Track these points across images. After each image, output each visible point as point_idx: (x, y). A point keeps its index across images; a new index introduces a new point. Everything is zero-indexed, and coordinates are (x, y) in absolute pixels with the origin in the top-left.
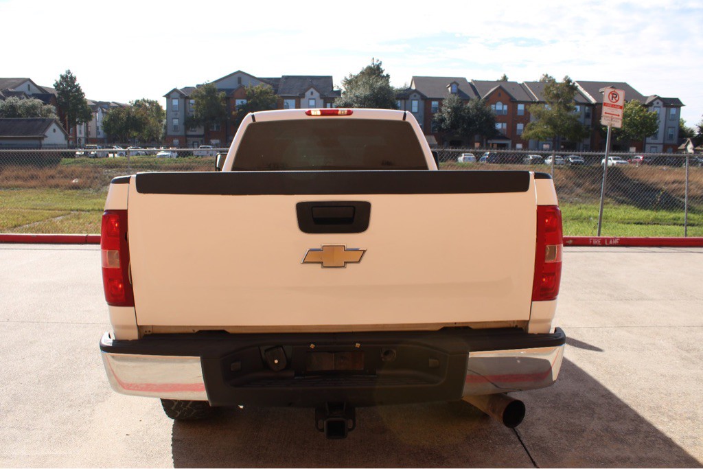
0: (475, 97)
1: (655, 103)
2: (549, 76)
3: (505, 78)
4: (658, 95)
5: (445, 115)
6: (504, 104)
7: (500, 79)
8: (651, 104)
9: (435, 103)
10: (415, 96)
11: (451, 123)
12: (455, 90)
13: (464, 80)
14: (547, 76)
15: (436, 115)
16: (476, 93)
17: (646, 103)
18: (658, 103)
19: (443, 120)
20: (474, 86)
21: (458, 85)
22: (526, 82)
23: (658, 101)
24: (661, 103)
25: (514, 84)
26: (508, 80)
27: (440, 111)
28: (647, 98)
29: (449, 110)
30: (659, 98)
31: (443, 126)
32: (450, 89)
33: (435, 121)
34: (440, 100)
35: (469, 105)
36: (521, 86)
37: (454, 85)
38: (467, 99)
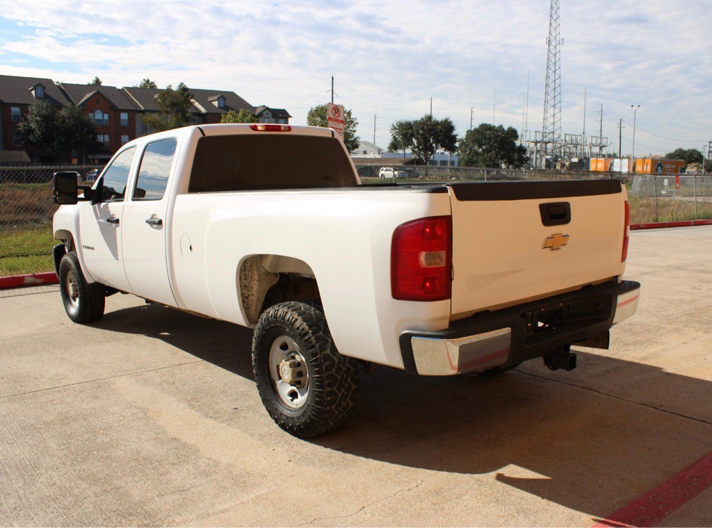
0: (69, 104)
1: (264, 113)
2: (150, 81)
3: (98, 82)
4: (267, 106)
5: (33, 125)
6: (104, 113)
7: (91, 82)
8: (260, 115)
9: (16, 110)
11: (42, 133)
12: (41, 94)
13: (50, 81)
14: (148, 81)
15: (21, 125)
16: (69, 99)
17: (256, 114)
18: (267, 114)
19: (31, 131)
20: (65, 90)
21: (44, 88)
22: (127, 88)
23: (267, 111)
24: (270, 114)
25: (113, 89)
26: (102, 85)
27: (26, 119)
28: (255, 108)
29: (38, 119)
30: (268, 109)
31: (31, 138)
32: (33, 92)
33: (19, 133)
34: (24, 107)
35: (63, 112)
36: (122, 91)
37: (39, 88)
38: (60, 106)
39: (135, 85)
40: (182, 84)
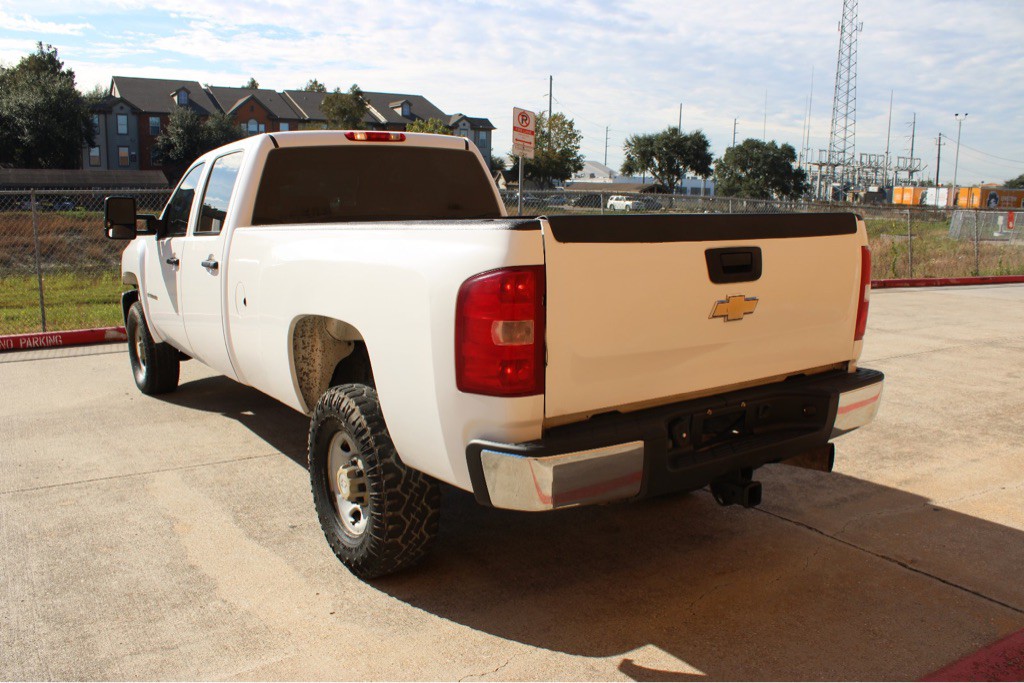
0: (216, 112)
1: (461, 124)
2: (319, 83)
3: (254, 84)
4: (464, 114)
5: (174, 139)
6: (259, 123)
7: (246, 85)
8: (455, 126)
9: (154, 121)
10: (122, 108)
11: (185, 149)
12: (184, 100)
13: (196, 84)
14: (316, 82)
15: (160, 139)
16: (217, 105)
17: (450, 124)
18: (464, 124)
19: (170, 146)
20: (215, 95)
21: (188, 92)
22: (288, 91)
23: (464, 121)
24: (468, 125)
25: (271, 93)
26: (259, 88)
27: (166, 132)
28: (450, 117)
29: (180, 130)
30: (465, 118)
31: (171, 155)
32: (176, 98)
33: (158, 149)
34: (164, 117)
35: (210, 123)
36: (282, 96)
37: (183, 93)
38: (205, 115)
39: (299, 89)
40: (355, 86)
